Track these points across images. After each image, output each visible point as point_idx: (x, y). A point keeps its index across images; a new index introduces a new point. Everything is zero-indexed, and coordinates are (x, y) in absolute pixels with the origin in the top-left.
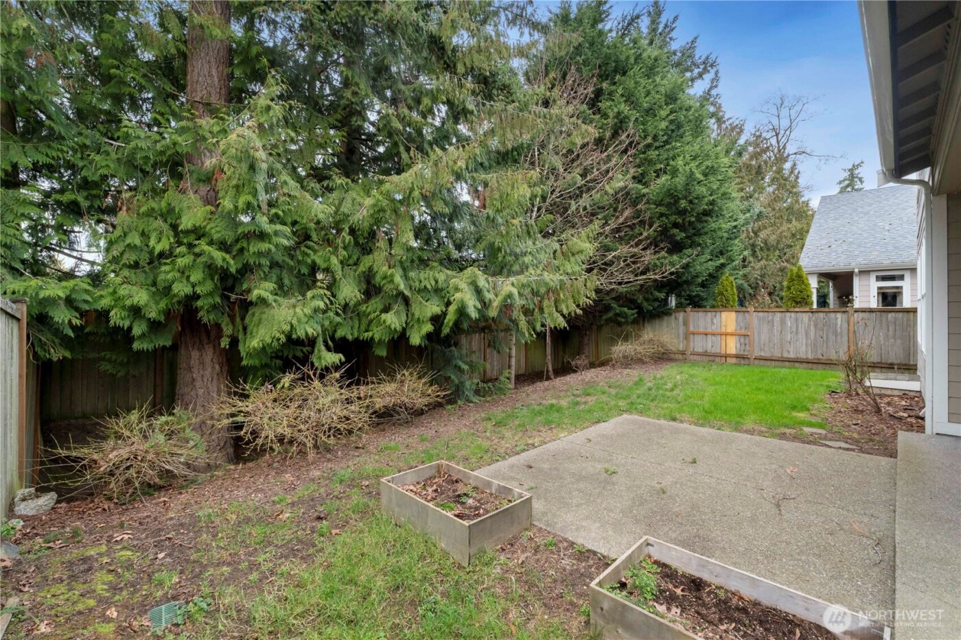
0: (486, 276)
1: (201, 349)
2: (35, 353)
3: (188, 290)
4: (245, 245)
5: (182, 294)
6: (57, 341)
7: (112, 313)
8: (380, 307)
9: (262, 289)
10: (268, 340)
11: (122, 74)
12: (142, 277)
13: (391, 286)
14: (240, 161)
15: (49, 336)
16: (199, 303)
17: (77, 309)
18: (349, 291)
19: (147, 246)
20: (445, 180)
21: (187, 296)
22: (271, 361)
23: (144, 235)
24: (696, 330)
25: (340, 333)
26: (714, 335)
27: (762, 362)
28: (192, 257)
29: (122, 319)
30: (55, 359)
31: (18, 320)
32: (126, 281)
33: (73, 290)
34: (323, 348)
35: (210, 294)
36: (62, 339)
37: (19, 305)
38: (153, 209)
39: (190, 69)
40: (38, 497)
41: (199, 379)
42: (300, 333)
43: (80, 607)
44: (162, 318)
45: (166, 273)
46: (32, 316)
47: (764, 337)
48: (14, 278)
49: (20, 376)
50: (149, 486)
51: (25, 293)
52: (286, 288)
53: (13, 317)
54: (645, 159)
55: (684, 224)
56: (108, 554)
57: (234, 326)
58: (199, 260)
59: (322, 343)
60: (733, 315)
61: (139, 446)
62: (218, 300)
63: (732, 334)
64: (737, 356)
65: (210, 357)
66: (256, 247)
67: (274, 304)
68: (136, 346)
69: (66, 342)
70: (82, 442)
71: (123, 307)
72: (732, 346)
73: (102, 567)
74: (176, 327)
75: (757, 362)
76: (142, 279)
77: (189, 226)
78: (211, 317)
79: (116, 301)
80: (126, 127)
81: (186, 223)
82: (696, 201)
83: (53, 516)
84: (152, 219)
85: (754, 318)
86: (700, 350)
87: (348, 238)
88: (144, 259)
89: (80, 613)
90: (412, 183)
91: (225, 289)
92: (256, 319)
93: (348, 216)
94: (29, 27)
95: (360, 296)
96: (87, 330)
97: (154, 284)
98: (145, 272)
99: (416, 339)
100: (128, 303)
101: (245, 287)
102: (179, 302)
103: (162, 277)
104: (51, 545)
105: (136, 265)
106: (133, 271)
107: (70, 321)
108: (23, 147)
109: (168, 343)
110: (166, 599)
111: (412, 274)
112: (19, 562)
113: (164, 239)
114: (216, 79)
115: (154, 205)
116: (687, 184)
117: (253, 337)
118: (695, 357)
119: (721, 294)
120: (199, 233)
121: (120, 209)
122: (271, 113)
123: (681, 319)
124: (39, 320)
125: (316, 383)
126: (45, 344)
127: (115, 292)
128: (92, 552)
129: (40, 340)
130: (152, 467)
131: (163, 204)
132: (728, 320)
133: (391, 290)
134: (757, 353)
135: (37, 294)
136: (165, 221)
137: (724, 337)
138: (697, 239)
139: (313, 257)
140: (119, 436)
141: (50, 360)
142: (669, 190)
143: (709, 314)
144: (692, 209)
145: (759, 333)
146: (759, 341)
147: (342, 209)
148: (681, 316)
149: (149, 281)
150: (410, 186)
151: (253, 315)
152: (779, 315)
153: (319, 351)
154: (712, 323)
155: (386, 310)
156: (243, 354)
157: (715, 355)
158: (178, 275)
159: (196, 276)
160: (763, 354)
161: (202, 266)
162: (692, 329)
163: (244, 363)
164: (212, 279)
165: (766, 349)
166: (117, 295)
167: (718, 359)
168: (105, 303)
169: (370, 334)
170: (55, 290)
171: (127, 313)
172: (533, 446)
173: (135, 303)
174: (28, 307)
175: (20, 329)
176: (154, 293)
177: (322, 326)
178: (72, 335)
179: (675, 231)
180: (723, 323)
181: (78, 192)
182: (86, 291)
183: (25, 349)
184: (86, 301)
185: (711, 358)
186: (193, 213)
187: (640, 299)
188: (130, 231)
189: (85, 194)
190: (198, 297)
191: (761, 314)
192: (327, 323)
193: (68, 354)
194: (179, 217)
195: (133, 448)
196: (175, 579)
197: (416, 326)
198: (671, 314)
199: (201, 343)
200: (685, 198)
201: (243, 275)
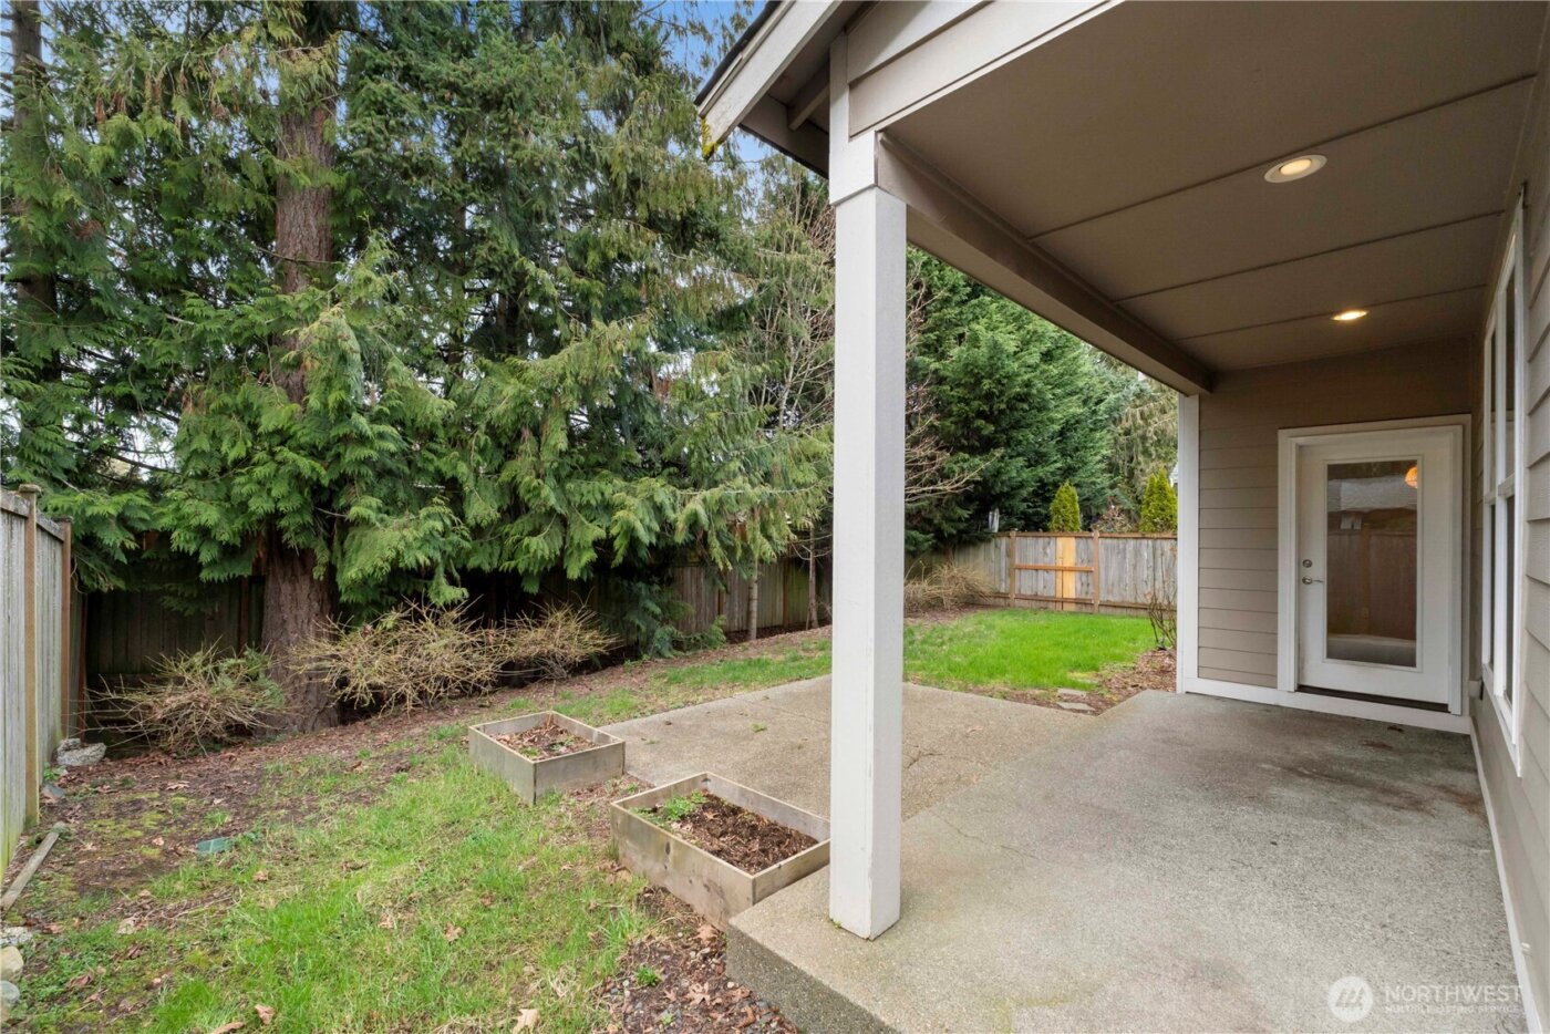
0: (672, 488)
1: (293, 580)
2: (81, 583)
3: (268, 506)
4: (341, 450)
5: (261, 511)
6: (107, 568)
7: (175, 535)
8: (528, 528)
9: (363, 506)
10: (369, 570)
11: (188, 234)
12: (212, 491)
13: (538, 502)
14: (326, 352)
15: (99, 562)
16: (283, 523)
17: (131, 529)
18: (482, 508)
19: (219, 451)
20: (605, 365)
21: (267, 514)
22: (382, 597)
23: (215, 438)
24: (1023, 564)
25: (472, 563)
26: (1047, 570)
27: (1110, 610)
28: (274, 466)
29: (187, 542)
30: (105, 590)
31: (61, 542)
32: (192, 495)
33: (127, 506)
34: (443, 580)
35: (298, 511)
36: (113, 566)
37: (63, 525)
38: (226, 405)
39: (280, 216)
40: (83, 747)
41: (292, 620)
42: (409, 561)
43: (127, 835)
44: (238, 542)
45: (242, 486)
46: (77, 538)
47: (1113, 573)
48: (56, 492)
49: (64, 609)
50: (216, 741)
51: (70, 510)
52: (400, 504)
53: (55, 538)
54: (941, 320)
55: (992, 412)
56: (159, 799)
57: (331, 552)
58: (283, 469)
59: (442, 574)
60: (1072, 542)
61: (203, 692)
62: (308, 518)
63: (1070, 570)
64: (1077, 602)
65: (306, 592)
66: (354, 453)
67: (378, 524)
68: (205, 575)
69: (118, 569)
70: (136, 685)
71: (188, 528)
72: (1070, 587)
73: (152, 808)
74: (258, 551)
75: (1103, 610)
76: (212, 492)
77: (271, 428)
78: (300, 541)
79: (179, 519)
80: (190, 306)
81: (267, 423)
82: (1005, 381)
83: (101, 768)
84: (225, 417)
85: (1100, 545)
86: (1029, 593)
87: (483, 438)
88: (215, 467)
89: (127, 840)
90: (564, 368)
91: (319, 504)
92: (355, 542)
93: (485, 409)
94: (72, 200)
95: (495, 515)
96: (145, 556)
97: (228, 498)
98: (215, 483)
99: (574, 572)
100: (194, 522)
101: (342, 502)
102: (260, 522)
103: (236, 490)
104: (99, 789)
105: (204, 475)
106: (201, 482)
107: (123, 544)
108: (66, 329)
109: (247, 572)
110: (216, 834)
111: (570, 486)
112: (65, 801)
113: (240, 444)
114: (314, 230)
115: (227, 399)
116: (991, 358)
117: (351, 565)
118: (1022, 603)
119: (1057, 511)
120: (283, 436)
121: (185, 404)
122: (371, 287)
123: (1003, 548)
124: (86, 543)
125: (430, 623)
126: (93, 571)
127: (178, 509)
128: (143, 797)
129: (87, 567)
130: (218, 717)
131: (239, 399)
132: (1066, 549)
133: (539, 506)
134: (1104, 597)
135: (84, 511)
136: (242, 419)
137: (1060, 574)
138: (1014, 434)
139: (437, 463)
140: (179, 681)
141: (99, 591)
142: (967, 365)
143: (1041, 540)
144: (1002, 393)
145: (1107, 568)
146: (1106, 580)
147: (475, 401)
148: (1004, 542)
149: (222, 495)
150: (561, 372)
151: (353, 537)
152: (1132, 542)
153: (438, 584)
154: (1045, 553)
155: (535, 532)
156: (341, 587)
157: (1047, 600)
158: (254, 487)
159: (278, 490)
160: (1111, 598)
161: (286, 477)
162: (1017, 562)
163: (344, 598)
164: (301, 493)
165: (1116, 590)
166: (181, 513)
167: (1051, 605)
168: (166, 522)
169: (513, 563)
170: (106, 505)
171: (193, 535)
172: (694, 703)
173: (203, 522)
174: (73, 527)
175: (63, 552)
176: (227, 510)
177: (443, 553)
178: (125, 561)
179: (980, 422)
180: (1060, 553)
181: (134, 382)
182: (143, 508)
183: (69, 576)
184: (143, 520)
185: (1042, 604)
186: (276, 411)
187: (937, 518)
188: (198, 433)
189: (142, 385)
190: (283, 515)
191: (1109, 541)
192: (449, 549)
193: (121, 585)
194: (259, 415)
195: (195, 694)
196: (228, 819)
197: (576, 554)
198: (989, 541)
199: (294, 574)
200: (990, 376)
201: (341, 487)
